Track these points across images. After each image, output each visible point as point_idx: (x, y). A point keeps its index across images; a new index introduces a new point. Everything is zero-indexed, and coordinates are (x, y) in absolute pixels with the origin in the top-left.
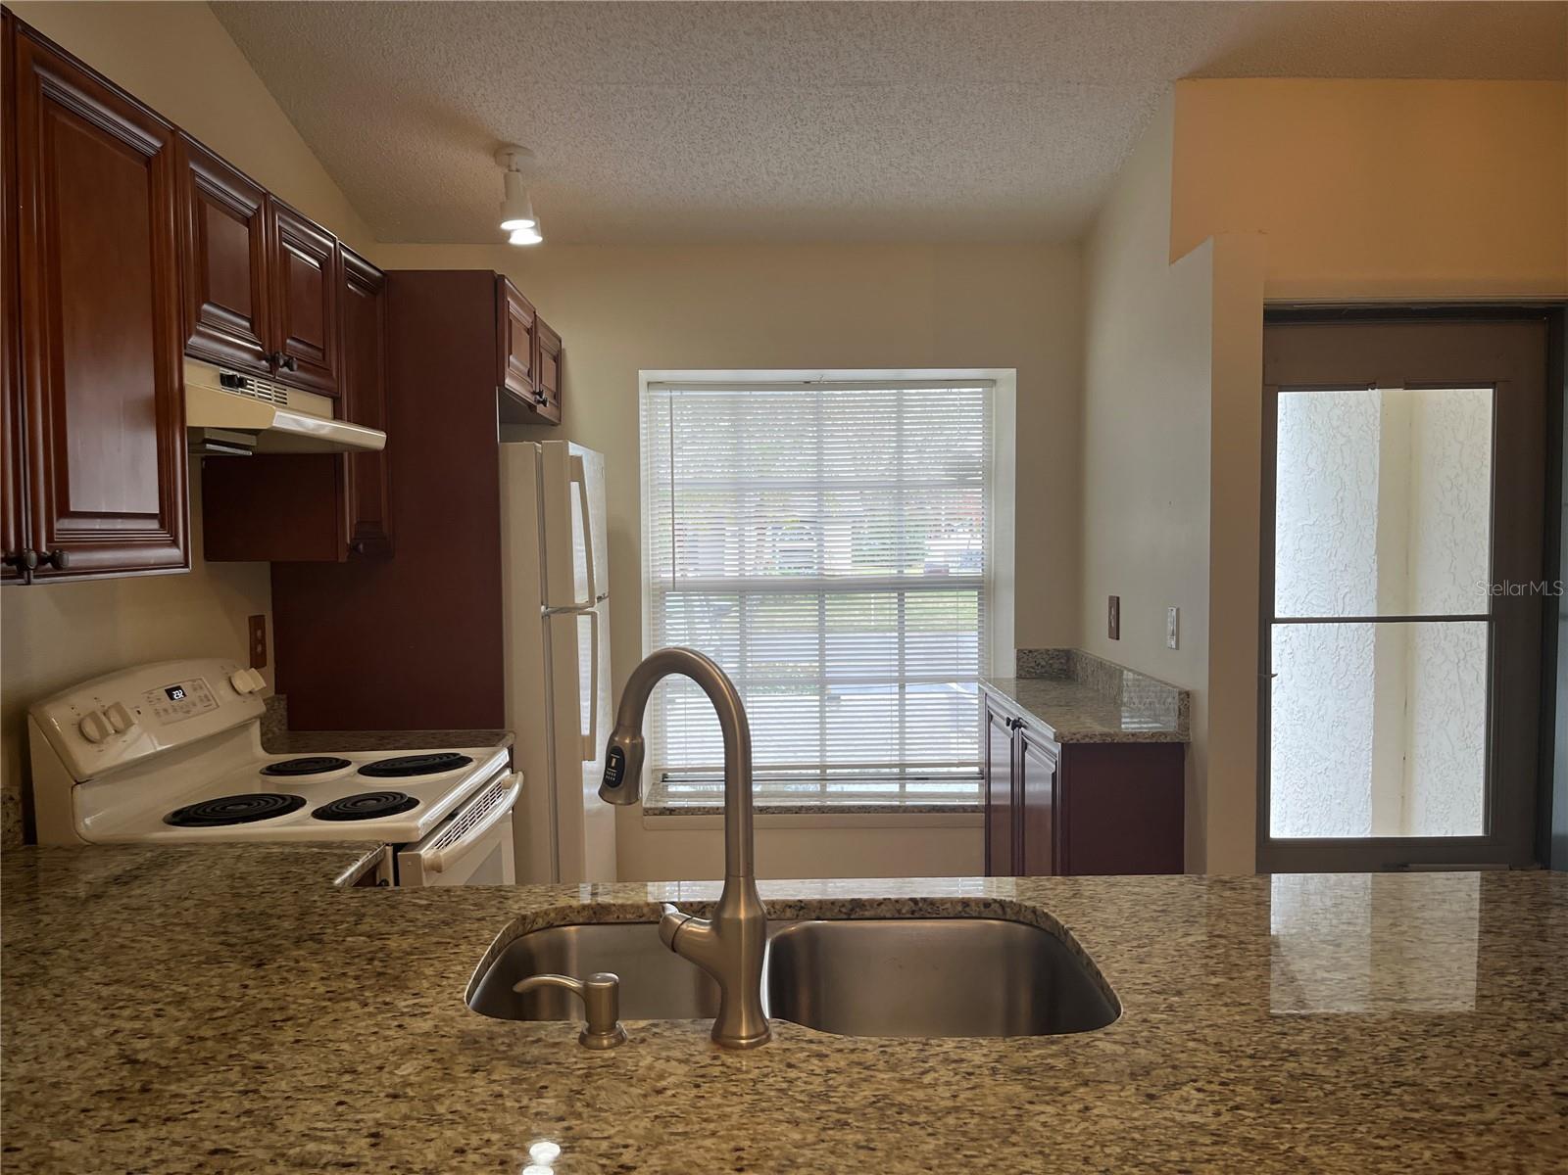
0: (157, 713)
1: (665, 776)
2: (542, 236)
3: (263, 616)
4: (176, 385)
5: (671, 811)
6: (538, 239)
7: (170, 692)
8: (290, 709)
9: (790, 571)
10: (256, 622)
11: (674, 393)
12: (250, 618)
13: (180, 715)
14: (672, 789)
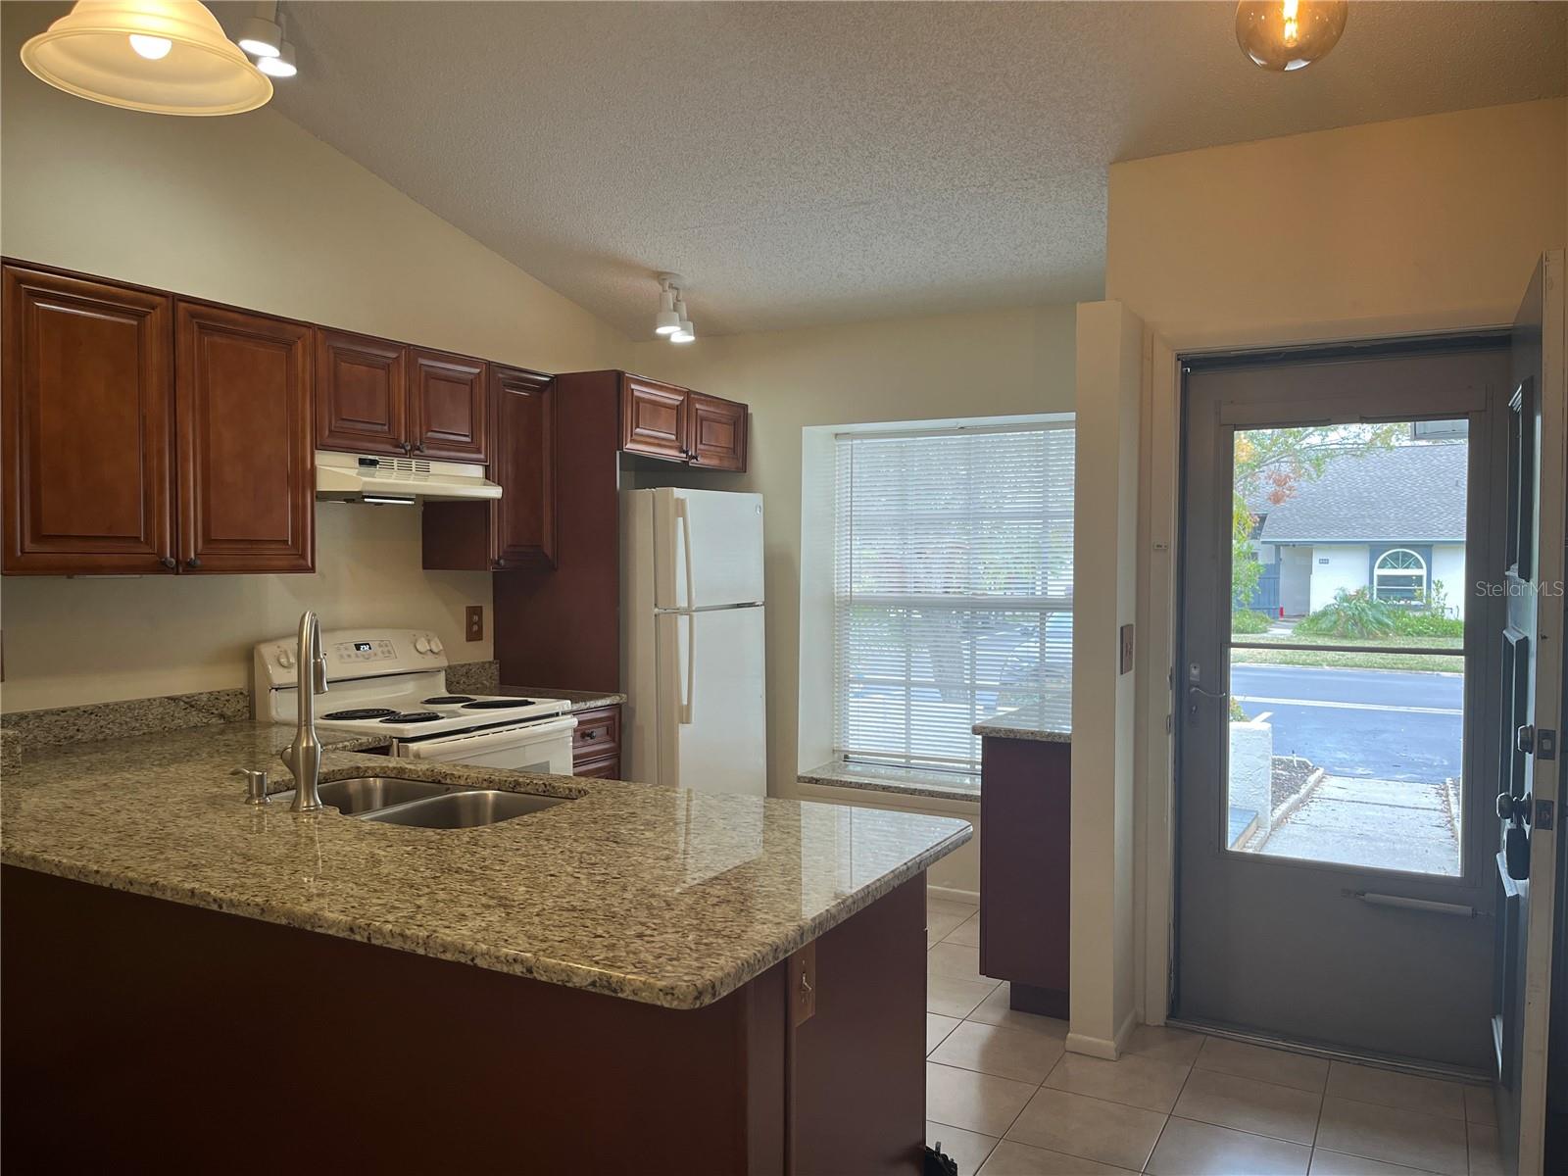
0: (342, 656)
1: (846, 757)
2: (695, 335)
3: (481, 607)
4: (309, 466)
5: (849, 785)
6: (691, 338)
7: (358, 647)
8: (501, 670)
9: (937, 590)
10: (474, 612)
11: (855, 442)
12: (467, 607)
13: (361, 659)
14: (851, 767)
